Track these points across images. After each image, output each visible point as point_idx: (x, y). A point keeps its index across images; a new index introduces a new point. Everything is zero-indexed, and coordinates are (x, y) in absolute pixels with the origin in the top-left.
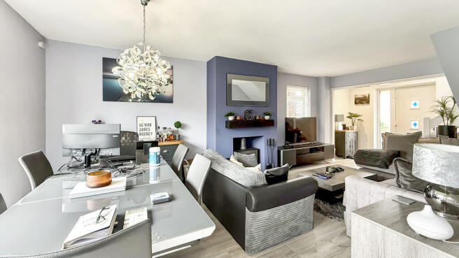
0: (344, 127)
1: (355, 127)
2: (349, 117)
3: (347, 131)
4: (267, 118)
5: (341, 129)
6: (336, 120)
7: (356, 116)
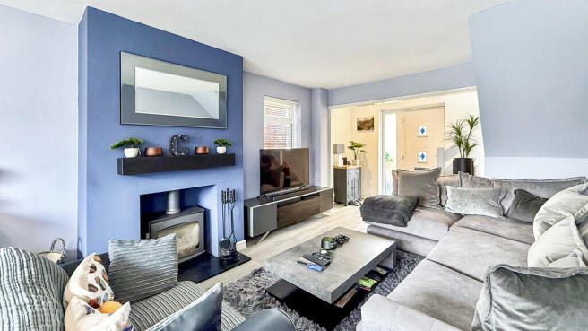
0: (345, 162)
1: (358, 161)
2: (351, 148)
3: (348, 167)
4: (221, 150)
5: (341, 164)
6: (335, 153)
7: (359, 146)
